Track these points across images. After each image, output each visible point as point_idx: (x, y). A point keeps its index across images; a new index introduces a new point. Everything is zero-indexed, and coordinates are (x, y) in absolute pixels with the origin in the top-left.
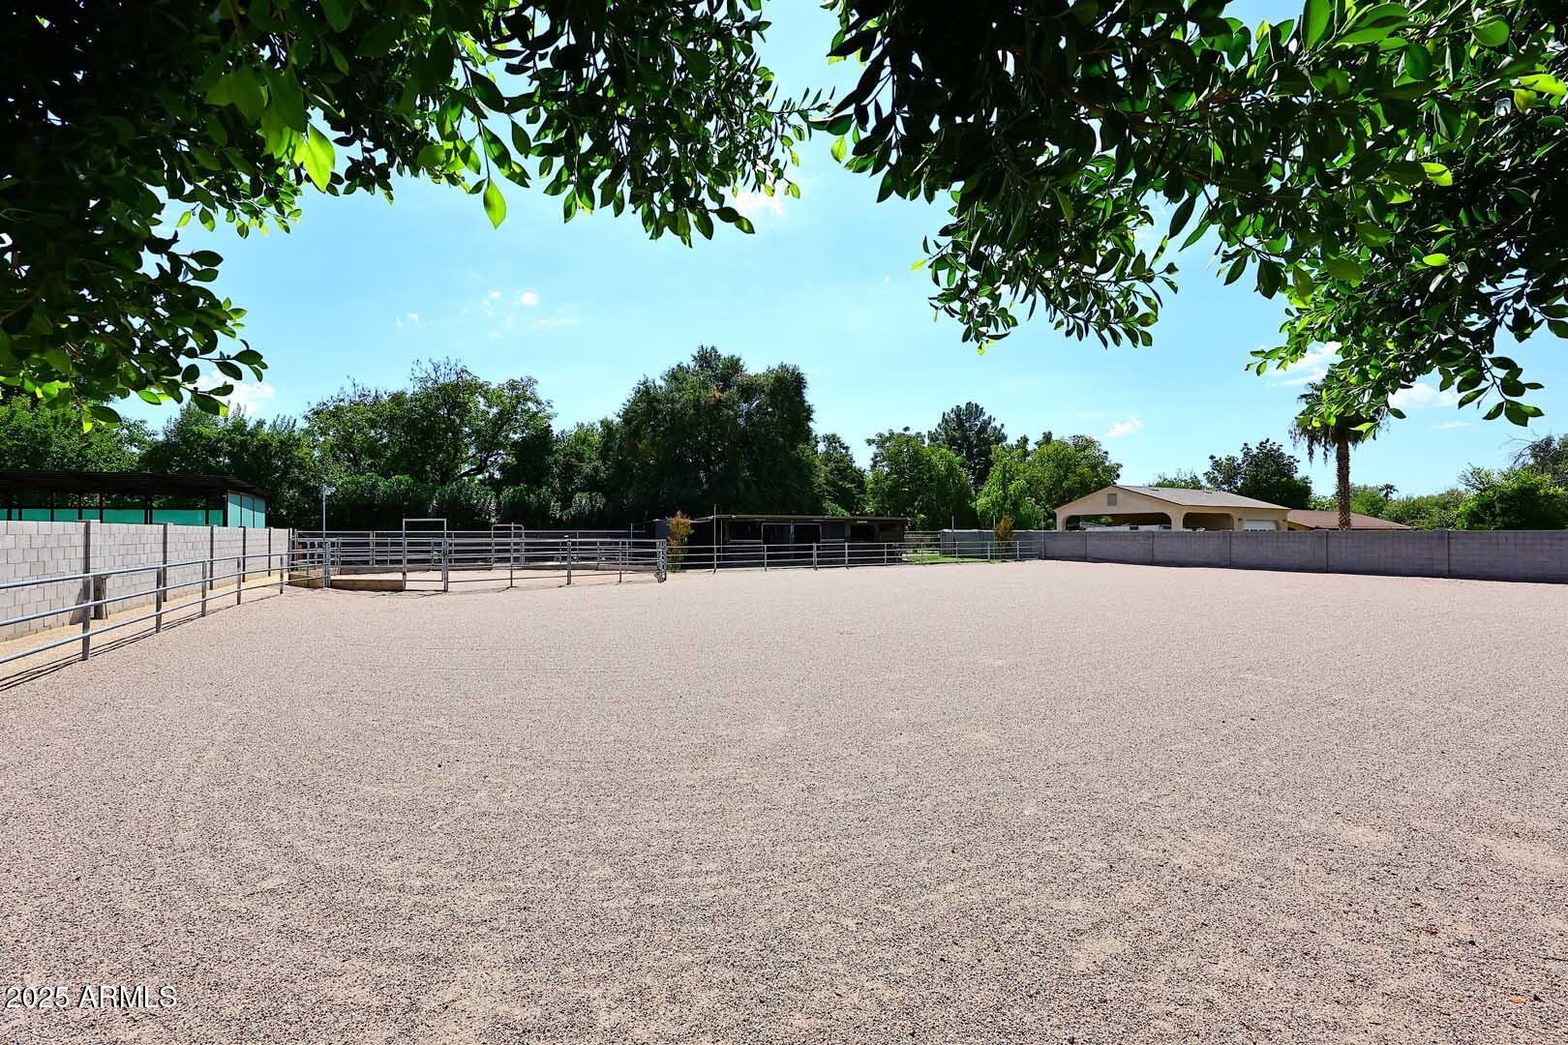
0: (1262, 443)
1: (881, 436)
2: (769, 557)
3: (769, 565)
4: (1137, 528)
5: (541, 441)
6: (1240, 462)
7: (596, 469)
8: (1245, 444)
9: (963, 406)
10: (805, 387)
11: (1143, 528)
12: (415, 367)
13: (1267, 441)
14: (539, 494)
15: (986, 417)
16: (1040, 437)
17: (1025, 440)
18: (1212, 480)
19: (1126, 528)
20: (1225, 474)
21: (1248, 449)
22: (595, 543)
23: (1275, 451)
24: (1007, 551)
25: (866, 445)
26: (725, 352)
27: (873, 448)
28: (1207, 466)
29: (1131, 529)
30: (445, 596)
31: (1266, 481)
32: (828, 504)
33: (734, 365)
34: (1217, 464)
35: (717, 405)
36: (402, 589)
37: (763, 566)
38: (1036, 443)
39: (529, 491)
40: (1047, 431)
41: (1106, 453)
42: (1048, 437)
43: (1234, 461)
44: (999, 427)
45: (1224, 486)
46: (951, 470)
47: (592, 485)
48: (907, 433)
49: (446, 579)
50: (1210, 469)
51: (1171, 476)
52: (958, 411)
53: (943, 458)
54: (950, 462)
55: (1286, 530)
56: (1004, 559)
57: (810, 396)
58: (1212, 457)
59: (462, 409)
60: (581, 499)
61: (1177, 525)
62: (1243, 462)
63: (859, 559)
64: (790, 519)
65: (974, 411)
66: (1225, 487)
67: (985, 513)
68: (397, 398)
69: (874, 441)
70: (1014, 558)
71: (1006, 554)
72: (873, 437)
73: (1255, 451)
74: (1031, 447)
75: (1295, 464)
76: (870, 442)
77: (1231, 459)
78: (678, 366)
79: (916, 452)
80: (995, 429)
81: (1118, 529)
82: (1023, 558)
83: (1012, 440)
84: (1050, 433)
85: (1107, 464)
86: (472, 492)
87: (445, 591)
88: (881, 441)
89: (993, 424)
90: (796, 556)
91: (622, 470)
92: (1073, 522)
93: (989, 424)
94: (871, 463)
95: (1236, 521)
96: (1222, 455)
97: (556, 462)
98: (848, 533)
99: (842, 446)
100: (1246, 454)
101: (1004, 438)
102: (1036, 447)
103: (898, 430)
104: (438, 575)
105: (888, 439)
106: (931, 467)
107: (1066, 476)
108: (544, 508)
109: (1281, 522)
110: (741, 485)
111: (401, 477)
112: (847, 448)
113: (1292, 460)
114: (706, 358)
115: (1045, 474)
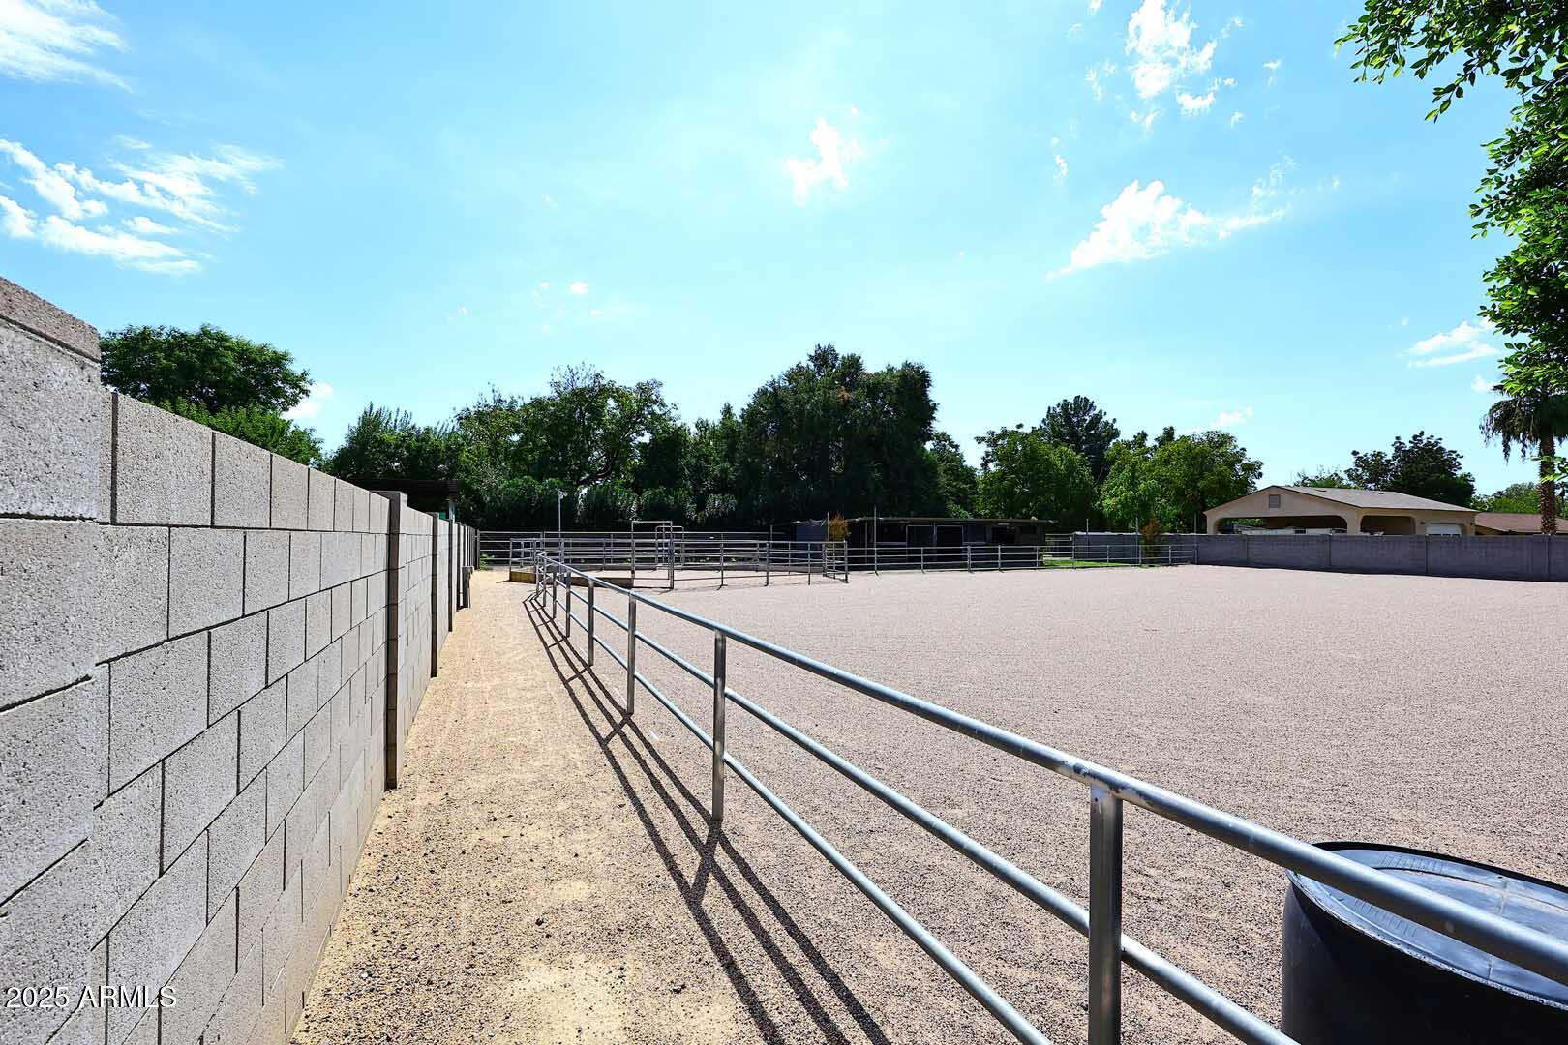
0: (1415, 437)
1: (992, 433)
2: (926, 559)
3: (926, 567)
4: (1304, 532)
5: (671, 442)
6: (1389, 457)
7: (724, 471)
8: (1397, 438)
9: (1071, 400)
10: (930, 385)
11: (1310, 532)
12: (554, 372)
13: (1422, 433)
14: (677, 496)
15: (1096, 412)
16: (1160, 433)
17: (1143, 436)
18: (1357, 478)
19: (1290, 532)
20: (1371, 470)
21: (1400, 443)
22: (755, 545)
23: (1433, 446)
24: (1155, 555)
25: (975, 443)
26: (843, 351)
27: (984, 448)
28: (1349, 463)
29: (1297, 532)
30: (672, 594)
31: (1424, 480)
32: (952, 506)
33: (853, 363)
34: (1361, 461)
35: (845, 405)
36: (630, 587)
37: (920, 568)
38: (1156, 440)
39: (668, 493)
40: (1168, 426)
41: (1244, 449)
42: (1169, 433)
43: (1382, 457)
44: (1111, 422)
45: (1369, 485)
46: (1071, 468)
47: (722, 486)
48: (1020, 430)
49: (671, 577)
50: (1353, 467)
51: (1312, 474)
52: (1065, 405)
53: (1060, 456)
54: (1071, 461)
55: (1473, 535)
56: (1151, 563)
57: (934, 394)
58: (1355, 453)
59: (597, 412)
60: (715, 501)
61: (1354, 529)
62: (1394, 458)
63: (1012, 563)
64: (933, 521)
65: (1083, 404)
66: (1372, 485)
67: (1113, 514)
68: (538, 403)
69: (983, 439)
70: (1165, 563)
71: (1156, 557)
72: (983, 434)
73: (1409, 446)
74: (1150, 443)
75: (1458, 459)
76: (980, 440)
77: (1379, 454)
78: (798, 366)
79: (1033, 451)
80: (1107, 423)
81: (1280, 532)
82: (1175, 563)
83: (1127, 435)
84: (1172, 428)
85: (1245, 461)
86: (617, 494)
87: (671, 588)
88: (993, 440)
89: (1105, 419)
90: (939, 559)
91: (751, 472)
92: (1225, 526)
93: (1101, 417)
94: (982, 461)
95: (1418, 524)
96: (1367, 449)
97: (688, 464)
98: (989, 535)
99: (951, 444)
100: (1397, 449)
101: (1116, 434)
102: (1157, 444)
103: (1011, 427)
104: (663, 573)
105: (1000, 437)
106: (1049, 465)
107: (1201, 474)
108: (682, 509)
109: (1468, 526)
110: (871, 486)
111: (553, 480)
112: (957, 447)
113: (1454, 455)
114: (823, 357)
115: (1178, 473)
